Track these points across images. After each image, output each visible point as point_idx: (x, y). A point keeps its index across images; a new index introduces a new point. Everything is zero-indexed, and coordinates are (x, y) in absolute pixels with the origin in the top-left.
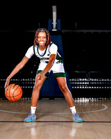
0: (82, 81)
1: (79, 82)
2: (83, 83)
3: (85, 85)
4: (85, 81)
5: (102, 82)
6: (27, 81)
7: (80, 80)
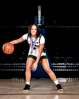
0: (61, 65)
1: (59, 65)
2: (62, 66)
3: (63, 68)
4: (63, 65)
5: (76, 65)
6: (18, 65)
7: (60, 64)
